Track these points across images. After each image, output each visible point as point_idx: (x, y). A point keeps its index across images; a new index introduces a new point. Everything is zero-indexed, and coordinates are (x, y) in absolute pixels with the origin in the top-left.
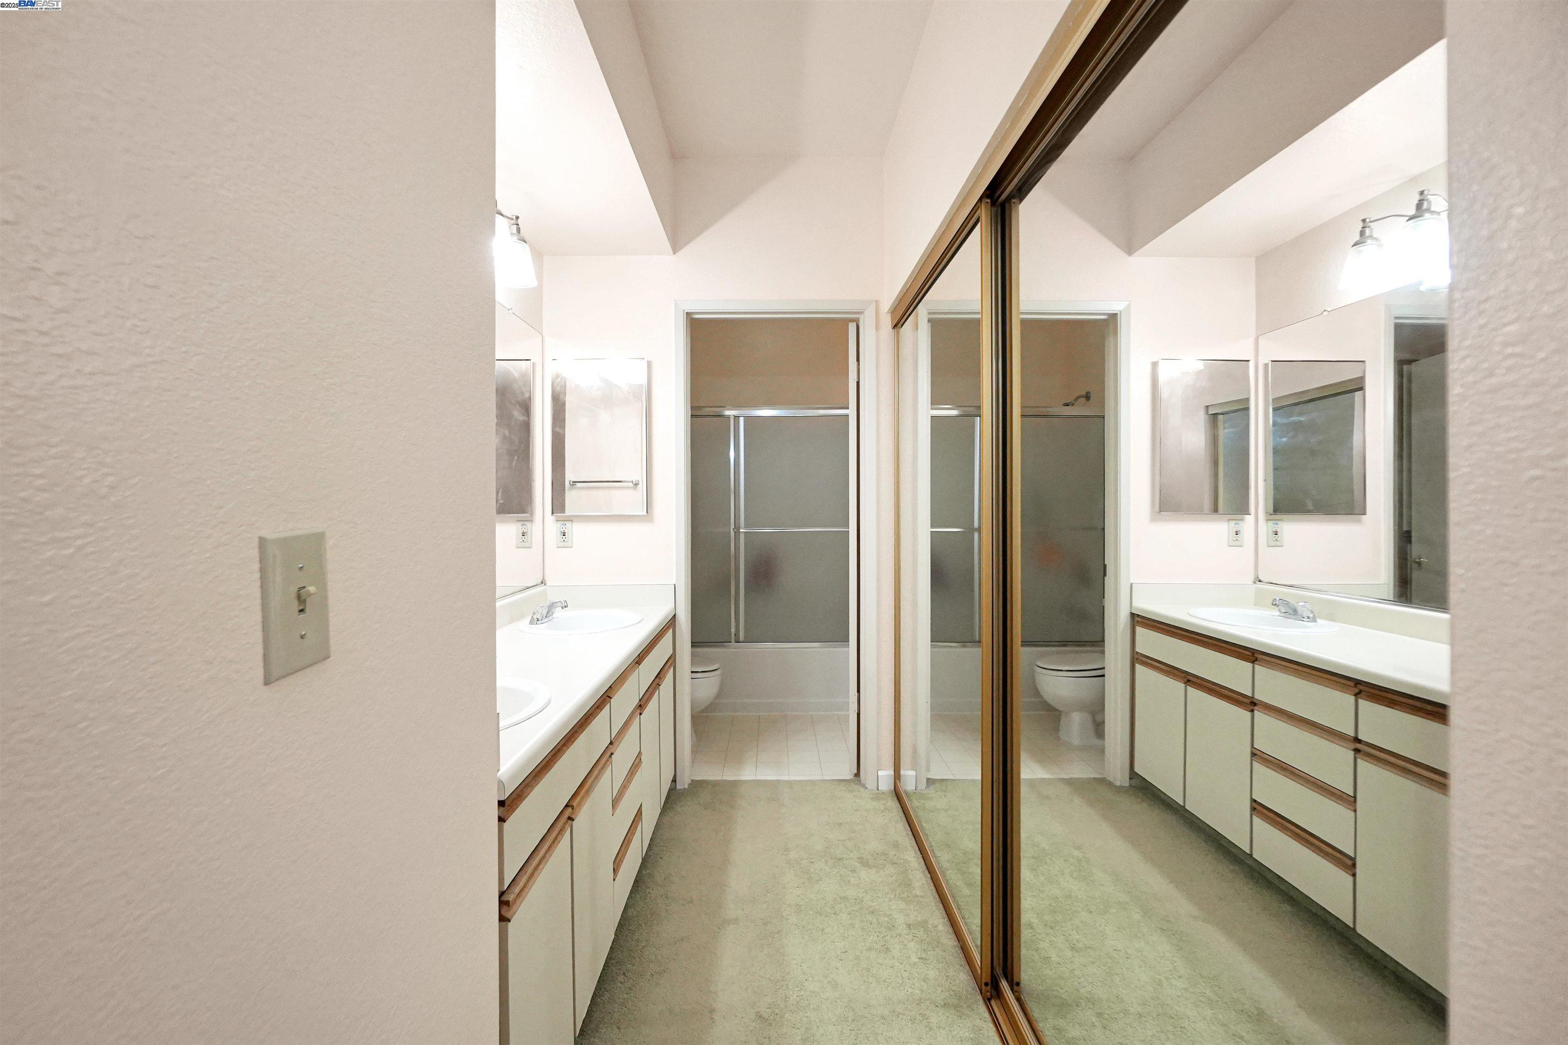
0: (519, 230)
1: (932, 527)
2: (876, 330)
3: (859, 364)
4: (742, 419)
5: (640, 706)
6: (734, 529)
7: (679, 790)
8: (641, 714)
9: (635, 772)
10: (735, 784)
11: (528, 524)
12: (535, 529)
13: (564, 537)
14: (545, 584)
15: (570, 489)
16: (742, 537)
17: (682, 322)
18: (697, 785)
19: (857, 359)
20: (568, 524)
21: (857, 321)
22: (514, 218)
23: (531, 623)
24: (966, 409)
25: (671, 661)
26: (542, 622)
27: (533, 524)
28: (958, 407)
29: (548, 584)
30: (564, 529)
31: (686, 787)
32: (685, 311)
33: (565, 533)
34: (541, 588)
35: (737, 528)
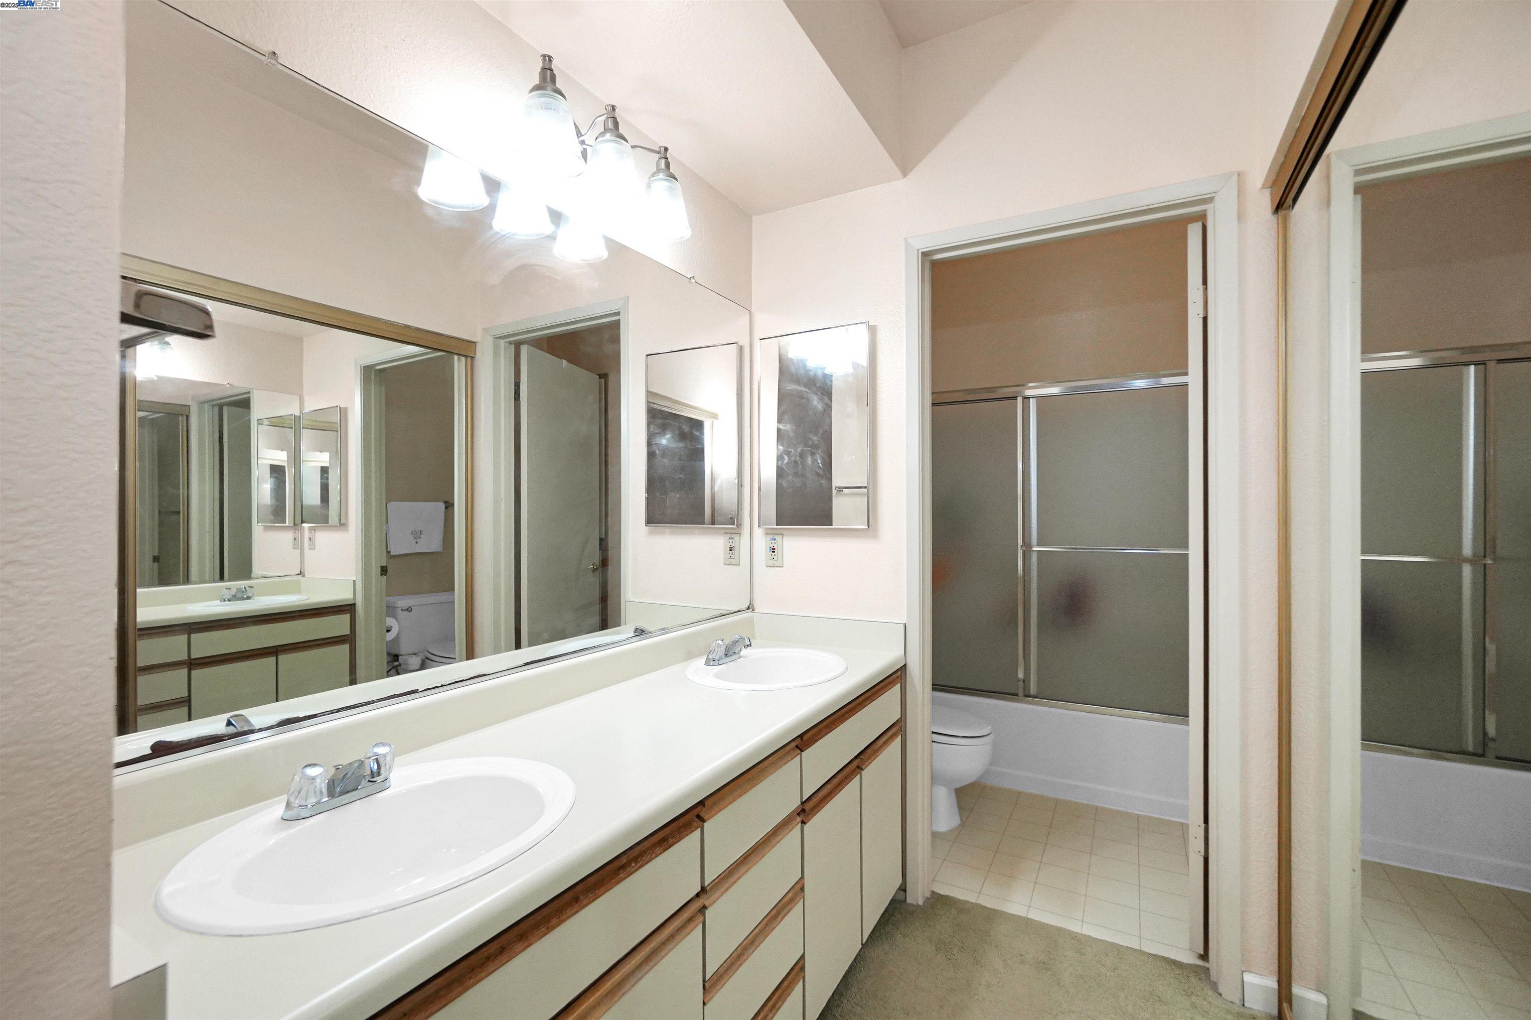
0: (668, 165)
1: (1364, 552)
2: (1239, 220)
3: (1206, 289)
4: (1033, 403)
5: (803, 811)
6: (1021, 546)
7: (909, 905)
8: (803, 822)
9: (783, 913)
10: (991, 916)
11: (736, 538)
12: (743, 542)
13: (773, 554)
14: (753, 610)
15: (836, 496)
16: (1034, 559)
17: (915, 263)
18: (938, 901)
19: (1203, 281)
20: (778, 538)
21: (1202, 218)
22: (662, 149)
23: (707, 663)
24: (1437, 354)
25: (897, 729)
26: (720, 662)
27: (742, 536)
28: (1423, 351)
29: (757, 611)
30: (773, 544)
31: (921, 903)
32: (920, 251)
33: (775, 549)
34: (748, 615)
35: (1027, 545)
